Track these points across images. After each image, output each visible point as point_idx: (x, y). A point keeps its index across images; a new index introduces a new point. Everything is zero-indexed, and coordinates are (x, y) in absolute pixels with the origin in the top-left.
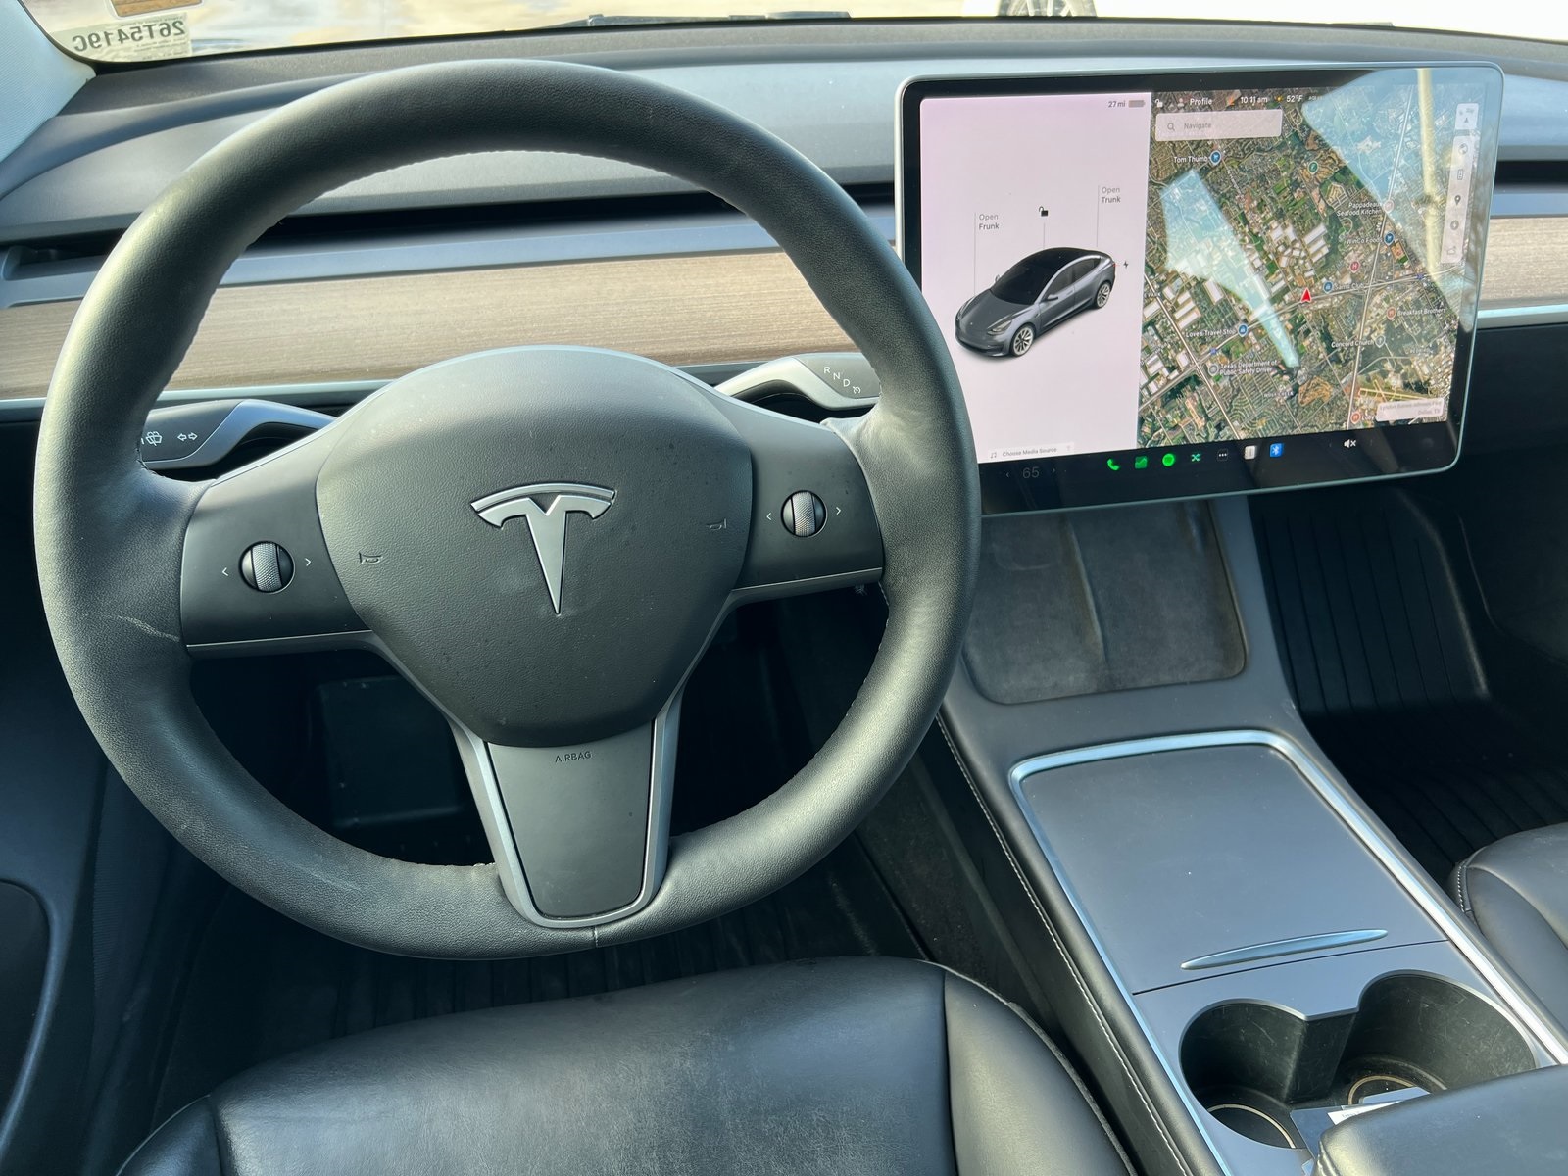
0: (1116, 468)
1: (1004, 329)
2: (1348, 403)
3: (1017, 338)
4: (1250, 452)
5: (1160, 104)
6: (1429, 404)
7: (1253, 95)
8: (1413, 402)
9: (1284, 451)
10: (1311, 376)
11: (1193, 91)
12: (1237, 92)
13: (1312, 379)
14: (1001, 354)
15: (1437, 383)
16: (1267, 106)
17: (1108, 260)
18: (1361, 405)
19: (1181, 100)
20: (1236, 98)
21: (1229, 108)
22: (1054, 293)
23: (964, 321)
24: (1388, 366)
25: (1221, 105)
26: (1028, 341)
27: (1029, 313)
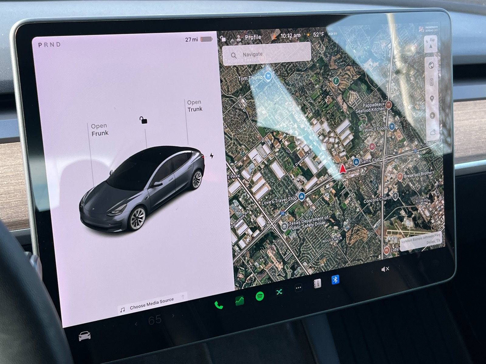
0: (221, 307)
1: (121, 211)
2: (380, 241)
3: (133, 217)
4: (318, 283)
5: (224, 40)
6: (432, 236)
7: (289, 32)
8: (422, 236)
9: (341, 279)
10: (353, 225)
11: (247, 30)
12: (278, 31)
13: (354, 227)
14: (120, 230)
15: (435, 222)
16: (300, 40)
17: (198, 154)
18: (389, 241)
19: (239, 36)
20: (277, 35)
21: (274, 42)
22: (159, 181)
23: (87, 207)
24: (403, 213)
25: (266, 40)
26: (141, 218)
27: (140, 197)
